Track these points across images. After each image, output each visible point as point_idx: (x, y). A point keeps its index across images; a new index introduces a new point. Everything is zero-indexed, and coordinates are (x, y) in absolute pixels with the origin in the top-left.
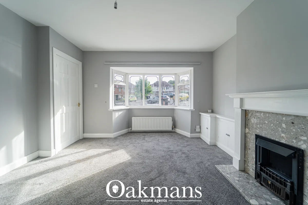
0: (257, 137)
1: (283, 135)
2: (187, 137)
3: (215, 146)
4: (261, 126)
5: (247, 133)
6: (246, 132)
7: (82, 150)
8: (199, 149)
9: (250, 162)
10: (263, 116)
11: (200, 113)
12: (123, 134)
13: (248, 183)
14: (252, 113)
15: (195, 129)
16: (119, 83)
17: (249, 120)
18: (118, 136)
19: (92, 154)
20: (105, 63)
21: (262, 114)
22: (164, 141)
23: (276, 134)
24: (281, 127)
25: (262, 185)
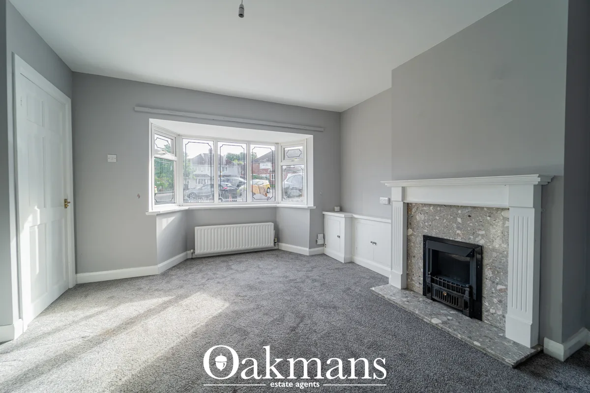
0: (426, 238)
1: (458, 232)
2: (304, 256)
3: (352, 262)
4: (430, 223)
5: (411, 235)
6: (409, 234)
7: (97, 309)
8: (332, 270)
9: (415, 275)
10: (433, 211)
11: (324, 213)
12: (178, 265)
13: (419, 301)
14: (418, 208)
15: (317, 241)
16: (164, 154)
17: (412, 216)
18: (169, 269)
19: (135, 314)
20: (137, 109)
21: (431, 208)
22: (270, 267)
23: (451, 231)
24: (456, 222)
25: (434, 300)
